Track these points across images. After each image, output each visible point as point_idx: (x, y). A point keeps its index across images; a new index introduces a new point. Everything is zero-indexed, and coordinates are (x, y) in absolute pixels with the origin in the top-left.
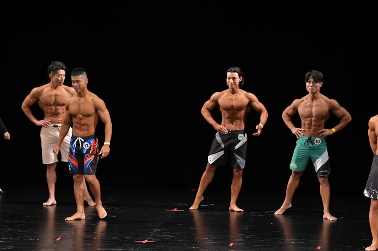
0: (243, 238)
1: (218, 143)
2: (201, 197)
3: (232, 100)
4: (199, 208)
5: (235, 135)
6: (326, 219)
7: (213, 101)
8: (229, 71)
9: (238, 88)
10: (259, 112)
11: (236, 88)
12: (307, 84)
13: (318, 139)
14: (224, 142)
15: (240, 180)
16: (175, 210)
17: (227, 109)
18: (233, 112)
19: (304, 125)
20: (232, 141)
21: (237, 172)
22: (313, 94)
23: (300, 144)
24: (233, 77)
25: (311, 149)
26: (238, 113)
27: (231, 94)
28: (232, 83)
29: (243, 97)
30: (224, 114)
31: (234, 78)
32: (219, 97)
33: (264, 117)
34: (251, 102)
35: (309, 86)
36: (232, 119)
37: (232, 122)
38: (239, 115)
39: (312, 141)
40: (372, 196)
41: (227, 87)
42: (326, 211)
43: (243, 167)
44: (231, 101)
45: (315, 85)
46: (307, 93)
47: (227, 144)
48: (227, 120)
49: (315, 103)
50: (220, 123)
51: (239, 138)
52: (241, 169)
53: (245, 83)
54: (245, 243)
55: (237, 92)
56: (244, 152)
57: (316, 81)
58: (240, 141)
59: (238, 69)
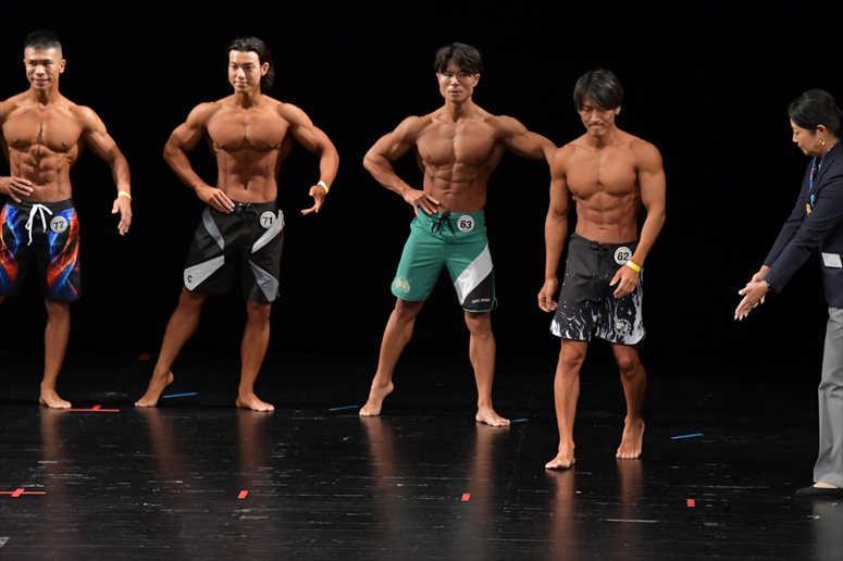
0: (272, 478)
1: (209, 236)
2: (167, 375)
3: (244, 124)
4: (161, 404)
5: (251, 216)
6: (484, 423)
7: (194, 126)
8: (235, 49)
9: (259, 91)
10: (316, 154)
11: (254, 91)
12: (442, 78)
13: (466, 218)
14: (225, 234)
15: (262, 329)
16: (96, 409)
17: (231, 148)
18: (247, 153)
19: (432, 178)
20: (245, 231)
21: (256, 308)
22: (458, 104)
23: (420, 228)
24: (245, 63)
25: (449, 242)
26: (259, 159)
27: (240, 107)
28: (241, 78)
29: (272, 115)
30: (225, 161)
31: (247, 67)
32: (210, 115)
33: (329, 165)
34: (293, 126)
35: (448, 84)
36: (245, 174)
37: (244, 182)
38: (263, 163)
39: (452, 222)
40: (567, 333)
41: (229, 90)
42: (483, 404)
43: (271, 296)
44: (241, 127)
45: (462, 79)
46: (441, 102)
47: (233, 237)
48: (233, 178)
49: (461, 125)
50: (212, 182)
51: (262, 221)
52: (267, 303)
53: (277, 79)
54: (279, 489)
55: (257, 105)
56: (276, 257)
57: (465, 70)
58: (265, 230)
59: (257, 43)
